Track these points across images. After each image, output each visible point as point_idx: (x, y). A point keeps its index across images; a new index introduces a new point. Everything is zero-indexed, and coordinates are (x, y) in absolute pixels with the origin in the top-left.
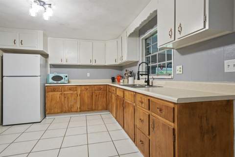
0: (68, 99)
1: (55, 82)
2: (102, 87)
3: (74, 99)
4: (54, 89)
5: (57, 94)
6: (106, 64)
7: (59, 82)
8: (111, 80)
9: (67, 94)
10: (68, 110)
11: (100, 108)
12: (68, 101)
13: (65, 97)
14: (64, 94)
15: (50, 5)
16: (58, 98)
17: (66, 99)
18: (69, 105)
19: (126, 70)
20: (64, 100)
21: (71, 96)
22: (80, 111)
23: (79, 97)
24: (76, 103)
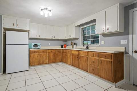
0: (42, 57)
1: (35, 48)
2: (59, 50)
3: (46, 57)
4: (35, 52)
5: (36, 54)
6: (60, 39)
7: (37, 48)
8: (61, 47)
9: (42, 54)
10: (42, 63)
11: (58, 61)
12: (42, 58)
13: (41, 56)
14: (40, 55)
15: (51, 11)
16: (37, 56)
17: (41, 57)
18: (43, 60)
19: (72, 42)
20: (40, 57)
21: (44, 55)
22: (49, 63)
23: (48, 56)
24: (46, 59)
